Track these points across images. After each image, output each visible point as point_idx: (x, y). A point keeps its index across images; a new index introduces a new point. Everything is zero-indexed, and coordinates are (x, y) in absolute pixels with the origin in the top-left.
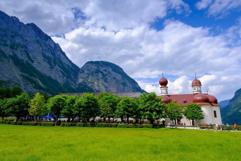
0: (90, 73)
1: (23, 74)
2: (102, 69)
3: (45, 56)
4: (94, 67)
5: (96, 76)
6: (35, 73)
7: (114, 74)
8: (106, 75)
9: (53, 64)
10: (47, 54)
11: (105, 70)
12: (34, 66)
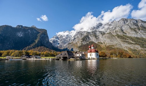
3: (132, 29)
6: (128, 38)
9: (138, 31)
10: (133, 27)
12: (127, 35)
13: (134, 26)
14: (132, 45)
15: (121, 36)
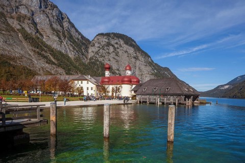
0: (101, 47)
1: (34, 49)
2: (113, 42)
3: (53, 29)
4: (105, 40)
5: (107, 49)
6: (46, 47)
7: (125, 47)
8: (118, 48)
9: (62, 37)
10: (55, 26)
11: (117, 43)
12: (44, 40)
13: (57, 23)
14: (54, 66)
15: (33, 39)
